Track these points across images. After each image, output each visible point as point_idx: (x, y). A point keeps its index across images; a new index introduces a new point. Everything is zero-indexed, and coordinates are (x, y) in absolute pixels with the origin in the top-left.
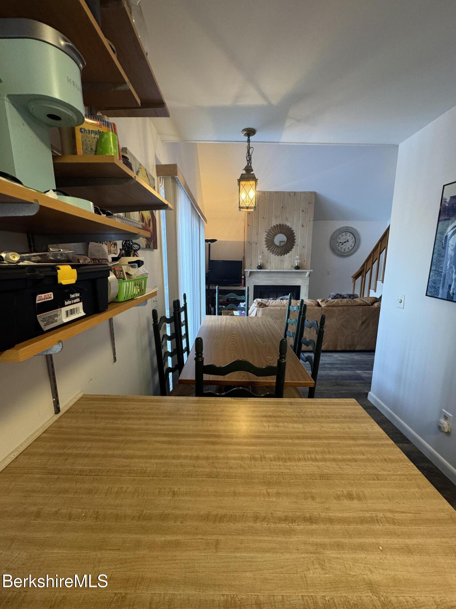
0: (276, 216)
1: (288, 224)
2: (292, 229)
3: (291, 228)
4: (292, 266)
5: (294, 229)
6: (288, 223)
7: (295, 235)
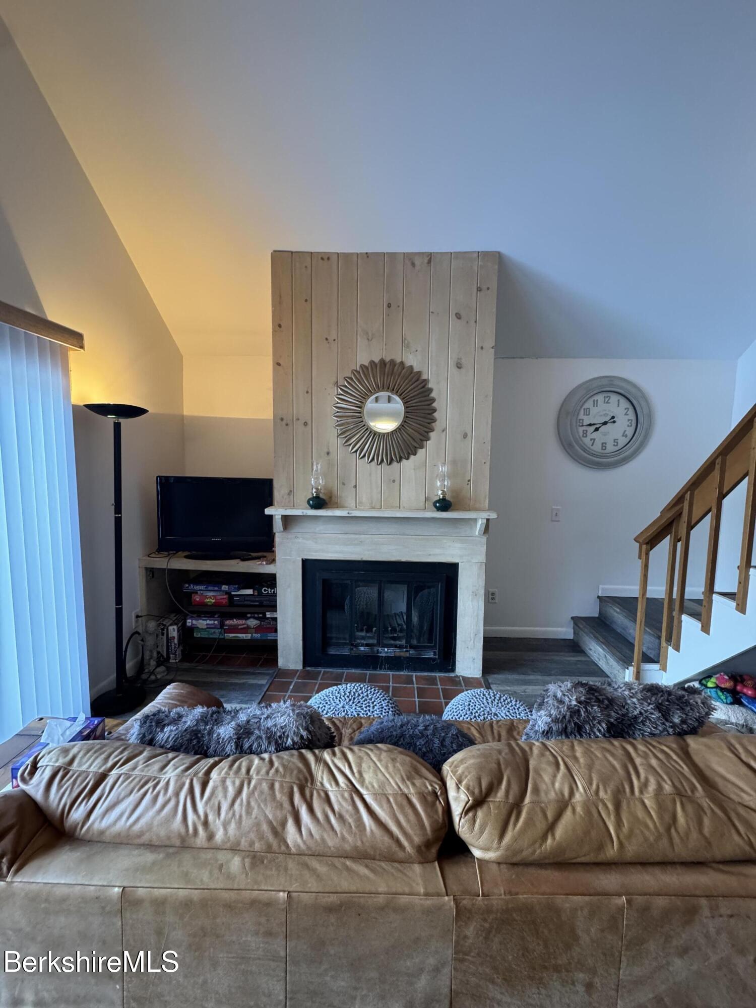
0: (367, 333)
1: (412, 360)
2: (424, 377)
3: (419, 373)
4: (426, 499)
5: (430, 375)
6: (411, 356)
7: (433, 395)
